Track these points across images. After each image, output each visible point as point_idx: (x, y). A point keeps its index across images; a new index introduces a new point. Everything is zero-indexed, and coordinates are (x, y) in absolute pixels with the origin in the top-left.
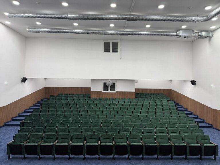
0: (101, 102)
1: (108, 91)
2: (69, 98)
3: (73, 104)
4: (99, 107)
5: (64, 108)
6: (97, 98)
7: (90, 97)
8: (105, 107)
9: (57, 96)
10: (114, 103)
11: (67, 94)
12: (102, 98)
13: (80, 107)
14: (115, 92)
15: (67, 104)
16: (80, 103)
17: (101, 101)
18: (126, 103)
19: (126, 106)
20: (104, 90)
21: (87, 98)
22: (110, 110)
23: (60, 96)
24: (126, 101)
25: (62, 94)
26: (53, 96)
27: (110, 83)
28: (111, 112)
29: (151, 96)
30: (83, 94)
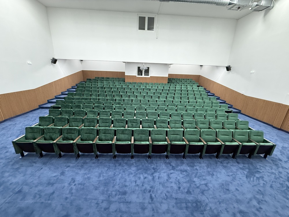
0: (135, 87)
1: (142, 75)
2: (104, 82)
3: (108, 88)
4: (133, 92)
5: (99, 91)
6: (131, 82)
7: (124, 81)
8: (139, 91)
9: (94, 79)
10: (147, 87)
11: (103, 78)
12: (136, 83)
13: (115, 91)
14: (149, 77)
15: (102, 88)
16: (115, 87)
17: (135, 85)
18: (159, 88)
19: (159, 91)
20: (138, 75)
21: (121, 82)
22: (144, 95)
23: (97, 80)
24: (159, 86)
25: (99, 78)
26: (90, 80)
27: (143, 68)
28: (145, 97)
29: (181, 81)
30: (118, 78)
